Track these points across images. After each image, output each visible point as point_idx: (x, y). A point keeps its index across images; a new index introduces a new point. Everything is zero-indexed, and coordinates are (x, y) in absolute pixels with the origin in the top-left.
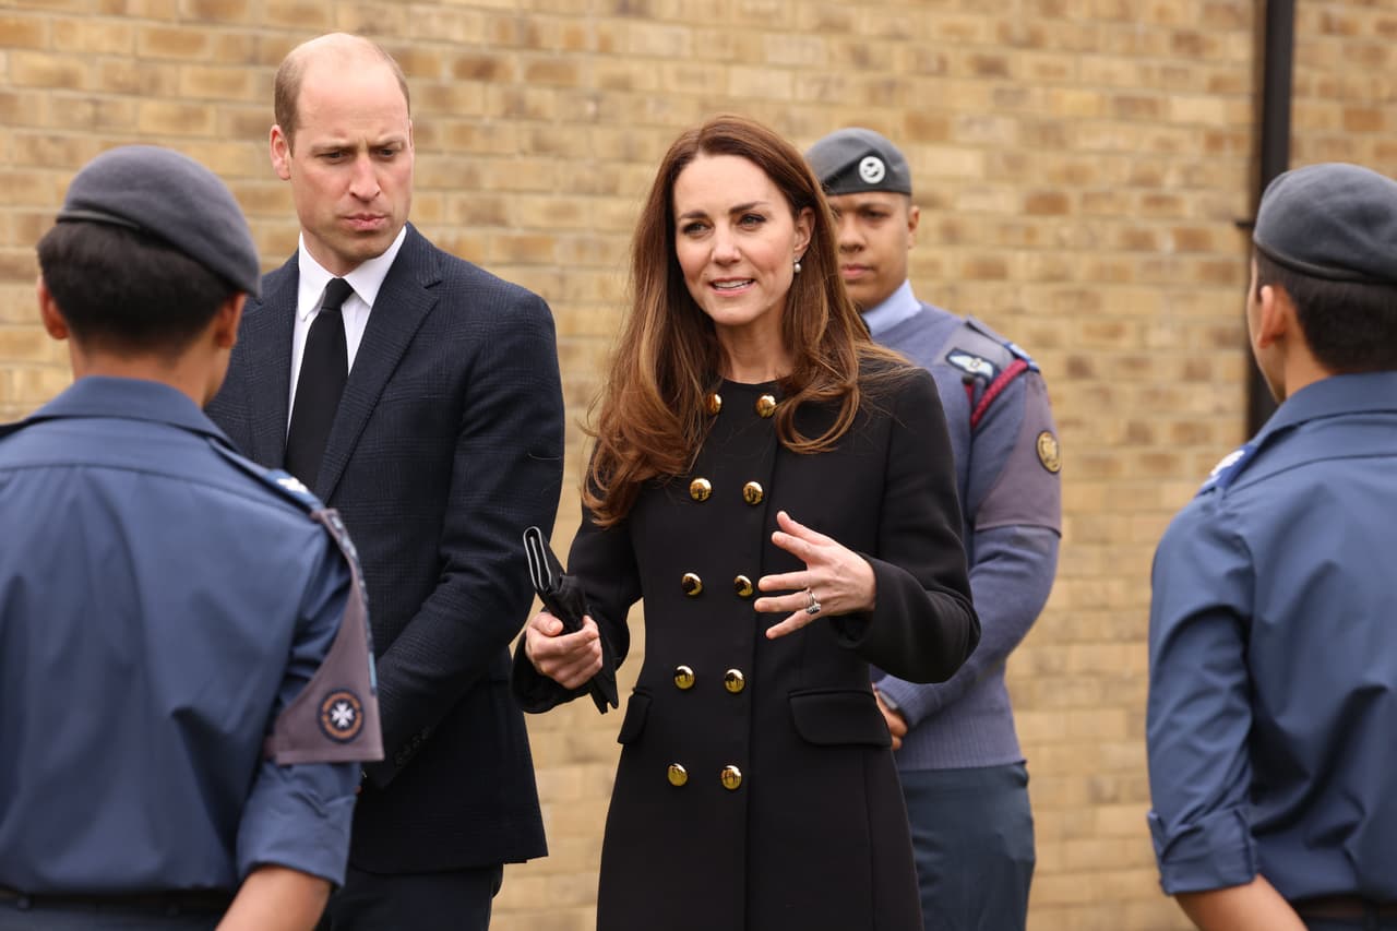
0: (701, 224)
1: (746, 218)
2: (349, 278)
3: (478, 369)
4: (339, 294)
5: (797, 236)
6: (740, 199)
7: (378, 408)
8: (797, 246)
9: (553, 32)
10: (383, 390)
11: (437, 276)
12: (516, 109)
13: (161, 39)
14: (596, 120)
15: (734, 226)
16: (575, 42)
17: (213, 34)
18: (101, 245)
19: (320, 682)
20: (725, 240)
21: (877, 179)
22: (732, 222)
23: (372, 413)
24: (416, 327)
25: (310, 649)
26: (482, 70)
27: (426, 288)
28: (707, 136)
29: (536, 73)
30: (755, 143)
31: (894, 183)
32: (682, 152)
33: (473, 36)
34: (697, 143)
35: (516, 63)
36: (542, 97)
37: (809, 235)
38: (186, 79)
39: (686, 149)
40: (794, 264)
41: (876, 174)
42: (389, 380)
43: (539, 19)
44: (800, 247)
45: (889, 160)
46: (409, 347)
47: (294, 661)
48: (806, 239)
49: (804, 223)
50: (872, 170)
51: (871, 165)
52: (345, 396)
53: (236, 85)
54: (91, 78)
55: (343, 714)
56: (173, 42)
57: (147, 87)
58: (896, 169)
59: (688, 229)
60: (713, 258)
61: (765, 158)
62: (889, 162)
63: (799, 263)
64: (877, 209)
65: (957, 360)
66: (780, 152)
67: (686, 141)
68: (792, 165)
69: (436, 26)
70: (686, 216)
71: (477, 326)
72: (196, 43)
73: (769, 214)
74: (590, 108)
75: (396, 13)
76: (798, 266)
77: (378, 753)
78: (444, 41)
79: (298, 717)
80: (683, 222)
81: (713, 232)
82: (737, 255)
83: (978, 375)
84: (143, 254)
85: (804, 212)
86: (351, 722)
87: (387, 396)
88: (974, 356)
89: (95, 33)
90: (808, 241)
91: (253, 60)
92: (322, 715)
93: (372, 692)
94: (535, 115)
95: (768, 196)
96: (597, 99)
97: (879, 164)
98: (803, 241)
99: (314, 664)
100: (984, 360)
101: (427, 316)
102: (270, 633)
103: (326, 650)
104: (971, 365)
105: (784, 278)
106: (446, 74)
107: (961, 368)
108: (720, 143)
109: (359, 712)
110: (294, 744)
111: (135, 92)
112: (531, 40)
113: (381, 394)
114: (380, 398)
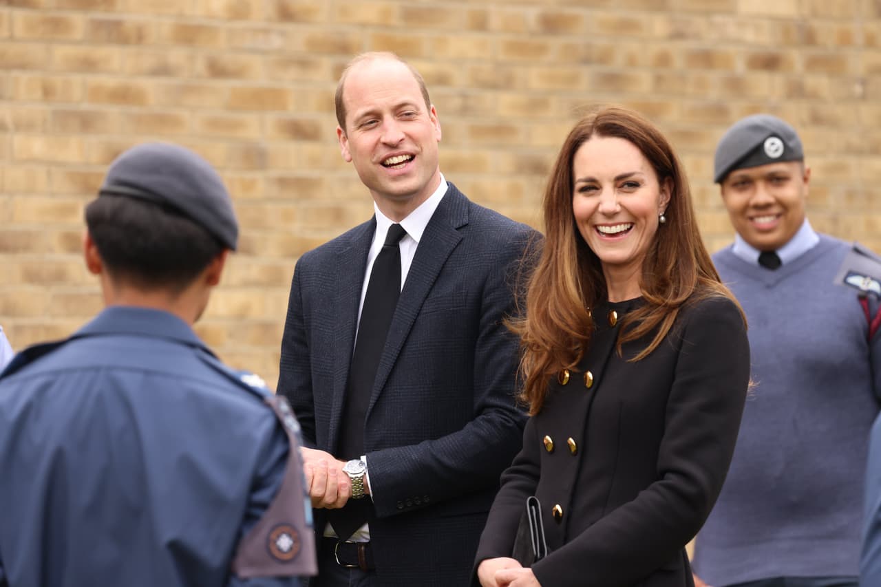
0: (593, 186)
1: (626, 183)
2: (404, 224)
3: (487, 287)
4: (397, 234)
5: (661, 196)
6: (622, 169)
7: (419, 318)
8: (661, 203)
9: (827, 32)
10: (423, 304)
11: (465, 221)
12: (797, 91)
13: (516, 48)
14: (864, 98)
15: (616, 189)
16: (845, 39)
17: (555, 43)
18: (136, 212)
19: (268, 519)
20: (609, 199)
21: (778, 154)
22: (615, 186)
23: (415, 321)
24: (447, 257)
25: (262, 496)
26: (769, 63)
27: (457, 229)
28: (599, 123)
29: (813, 64)
30: (634, 129)
31: (791, 155)
32: (582, 133)
33: (762, 39)
34: (592, 127)
35: (797, 57)
36: (819, 82)
37: (669, 196)
38: (534, 76)
39: (584, 132)
40: (659, 217)
41: (777, 150)
42: (427, 297)
43: (816, 24)
44: (663, 204)
45: (785, 137)
46: (441, 271)
47: (251, 504)
48: (667, 199)
49: (666, 187)
50: (774, 148)
51: (773, 144)
52: (397, 309)
53: (573, 79)
54: (461, 78)
55: (285, 542)
56: (523, 49)
57: (504, 83)
58: (791, 144)
59: (583, 190)
60: (600, 209)
61: (642, 141)
62: (786, 141)
63: (664, 215)
64: (781, 175)
65: (853, 280)
66: (652, 138)
67: (584, 125)
68: (659, 146)
69: (732, 30)
70: (581, 180)
71: (487, 255)
72: (541, 50)
73: (642, 181)
74: (858, 89)
75: (699, 23)
76: (663, 218)
77: (311, 568)
78: (738, 42)
79: (253, 545)
80: (579, 185)
81: (601, 192)
82: (618, 208)
83: (869, 292)
84: (166, 220)
85: (666, 179)
86: (291, 549)
87: (425, 309)
88: (865, 276)
89: (464, 45)
90: (669, 199)
91: (587, 61)
92: (270, 543)
93: (307, 526)
94: (813, 96)
95: (642, 168)
96: (864, 82)
97: (778, 142)
98: (666, 199)
99: (264, 506)
100: (873, 279)
101: (454, 249)
102: (233, 486)
103: (274, 496)
104: (864, 284)
105: (652, 224)
106: (740, 67)
107: (856, 287)
108: (610, 129)
109: (297, 539)
110: (251, 563)
111: (493, 86)
112: (809, 38)
113: (421, 307)
114: (420, 310)
